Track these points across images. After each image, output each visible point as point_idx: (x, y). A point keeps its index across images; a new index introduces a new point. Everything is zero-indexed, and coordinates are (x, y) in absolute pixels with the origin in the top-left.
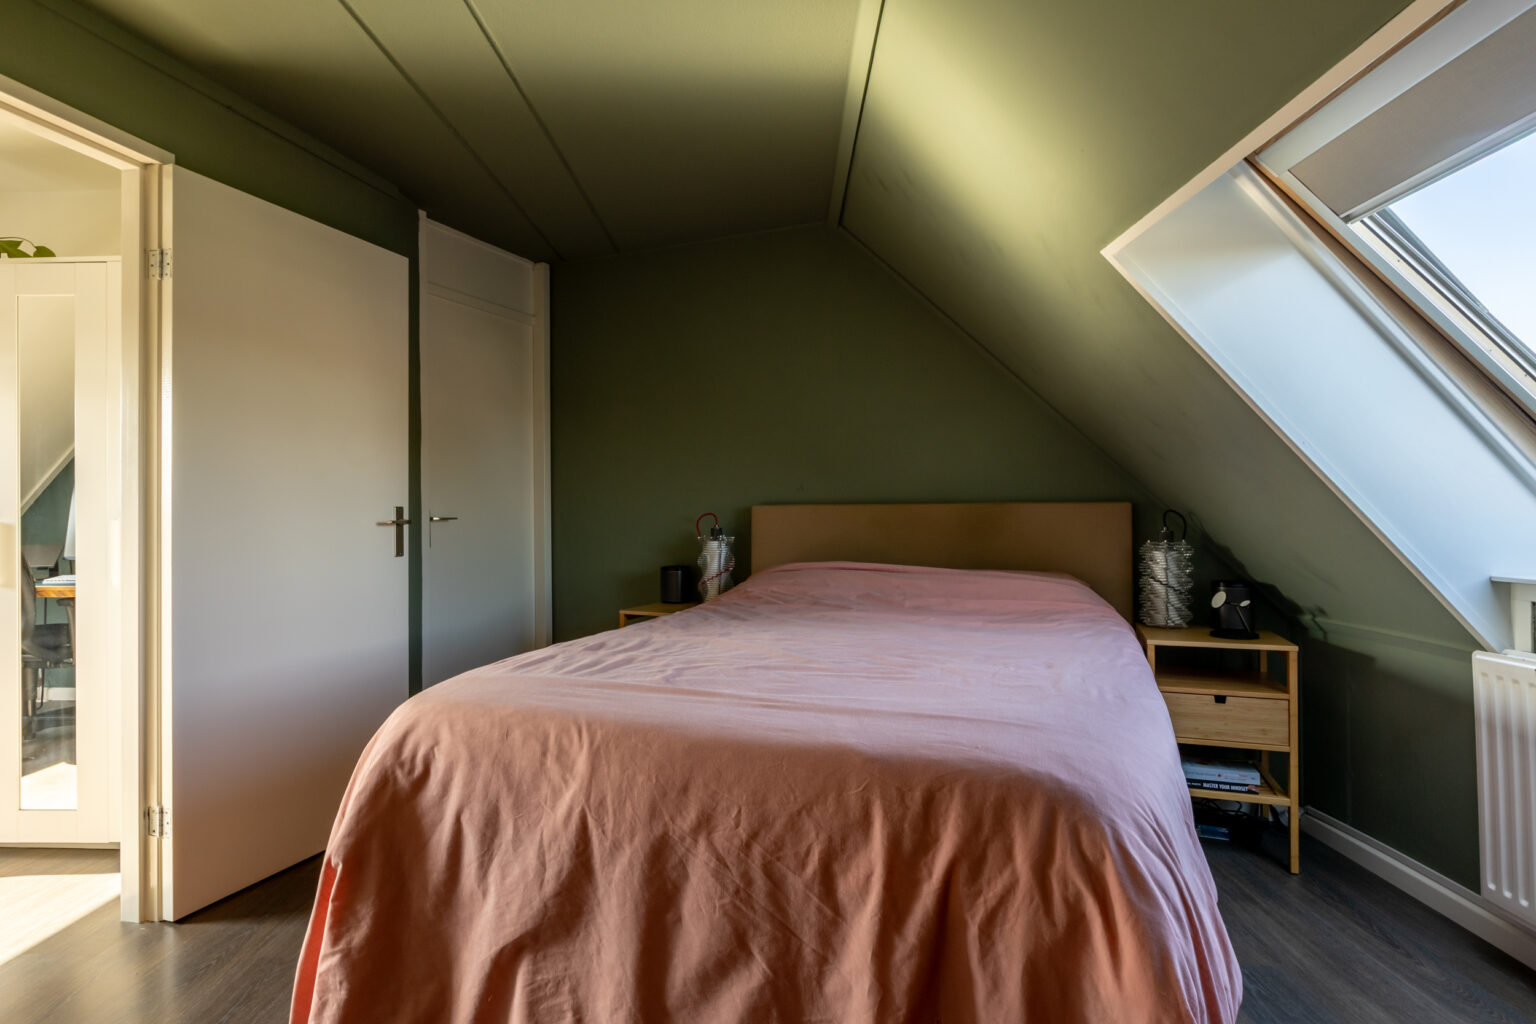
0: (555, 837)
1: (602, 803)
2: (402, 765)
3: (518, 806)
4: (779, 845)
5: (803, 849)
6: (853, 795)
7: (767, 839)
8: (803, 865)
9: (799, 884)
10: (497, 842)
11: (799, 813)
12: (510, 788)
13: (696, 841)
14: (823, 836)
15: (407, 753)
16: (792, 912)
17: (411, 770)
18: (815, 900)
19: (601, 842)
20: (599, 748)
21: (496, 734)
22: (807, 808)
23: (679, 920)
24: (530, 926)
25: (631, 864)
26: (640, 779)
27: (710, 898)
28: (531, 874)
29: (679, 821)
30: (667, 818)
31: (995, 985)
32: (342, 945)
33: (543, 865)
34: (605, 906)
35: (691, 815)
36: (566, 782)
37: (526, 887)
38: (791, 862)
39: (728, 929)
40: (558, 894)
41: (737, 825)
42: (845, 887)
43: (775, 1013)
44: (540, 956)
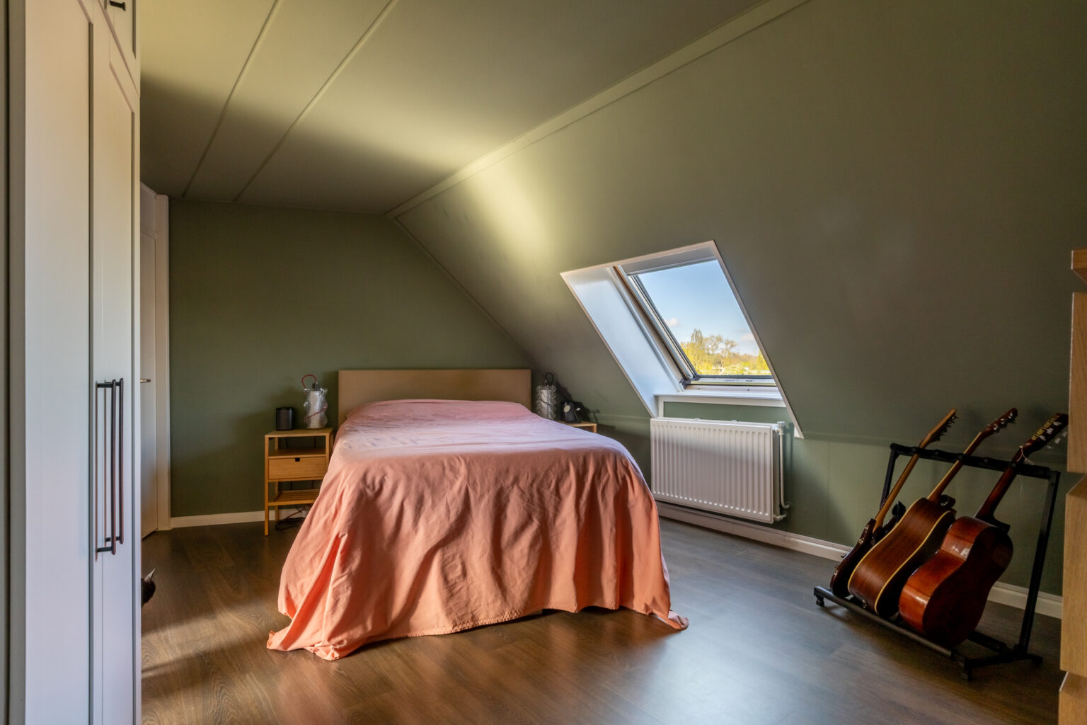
0: (454, 499)
1: (475, 482)
2: (368, 487)
3: (433, 492)
4: (542, 482)
5: (549, 482)
6: (563, 462)
7: (538, 481)
8: (549, 487)
9: (548, 493)
10: (423, 509)
11: (548, 470)
12: (429, 486)
13: (513, 487)
14: (556, 476)
15: (369, 480)
16: (546, 502)
17: (374, 488)
18: (554, 497)
19: (475, 496)
20: (469, 463)
21: (417, 465)
22: (550, 468)
23: (506, 516)
24: (444, 536)
25: (488, 501)
26: (490, 470)
27: (518, 505)
28: (443, 516)
29: (506, 481)
30: (502, 482)
31: (606, 505)
32: (347, 571)
33: (448, 511)
34: (476, 520)
35: (511, 478)
36: (456, 478)
37: (441, 522)
38: (546, 486)
39: (526, 513)
40: (457, 520)
41: (528, 478)
42: (563, 490)
43: (541, 537)
44: (445, 548)
